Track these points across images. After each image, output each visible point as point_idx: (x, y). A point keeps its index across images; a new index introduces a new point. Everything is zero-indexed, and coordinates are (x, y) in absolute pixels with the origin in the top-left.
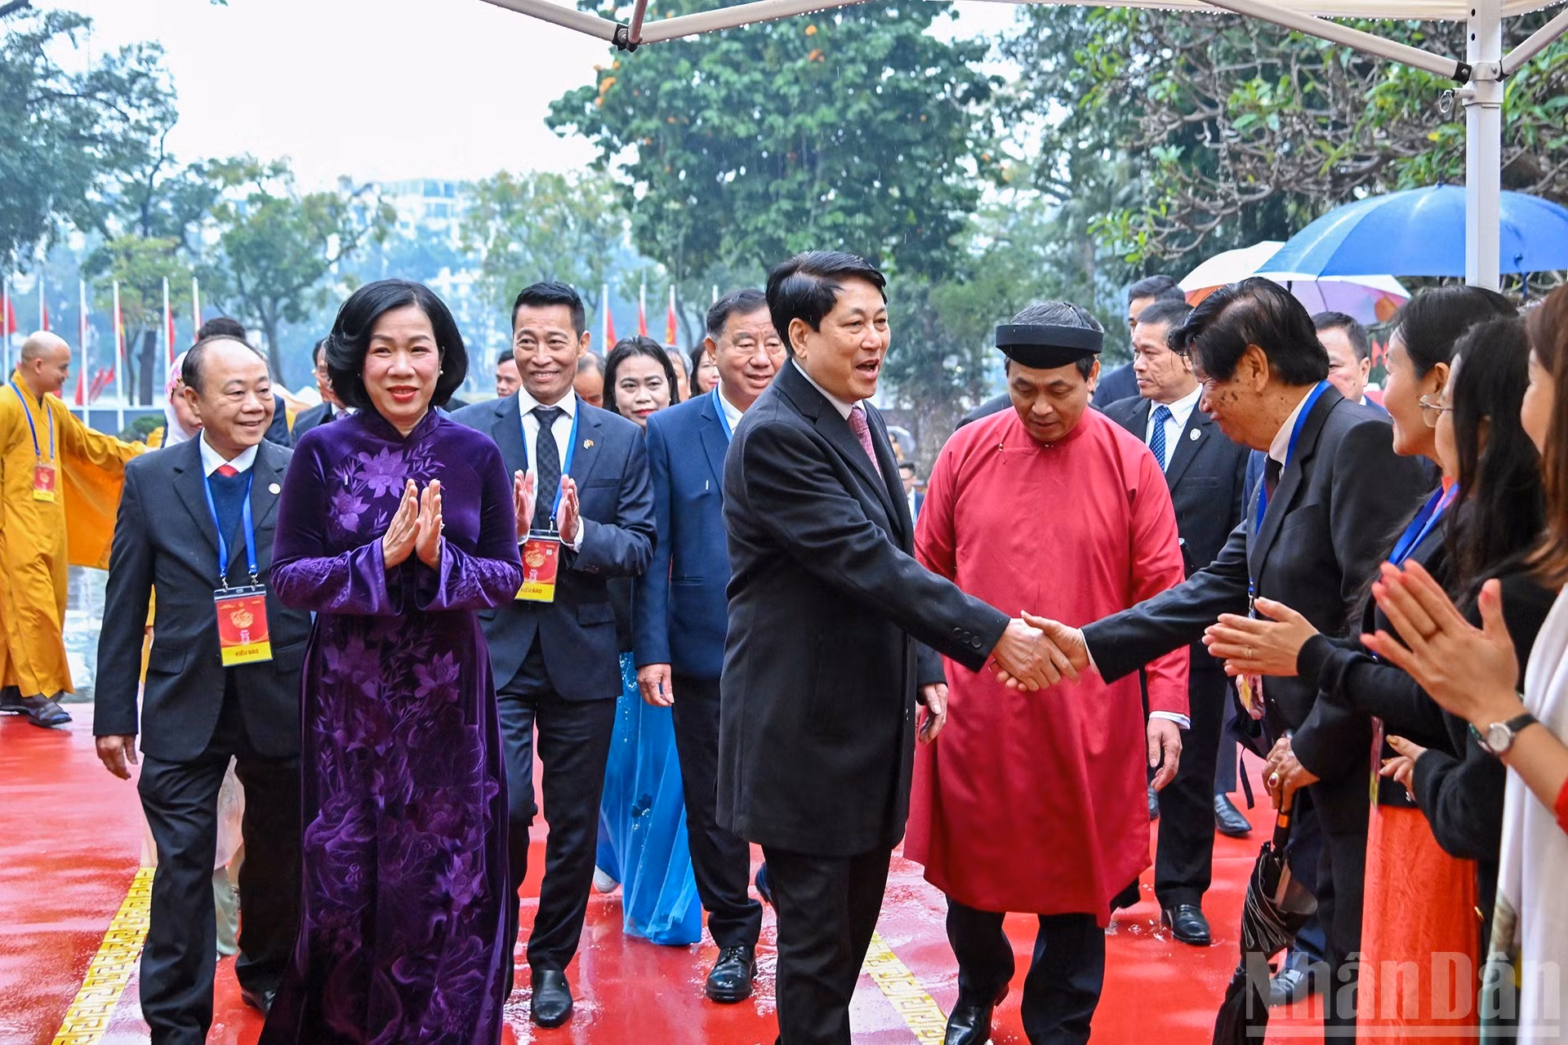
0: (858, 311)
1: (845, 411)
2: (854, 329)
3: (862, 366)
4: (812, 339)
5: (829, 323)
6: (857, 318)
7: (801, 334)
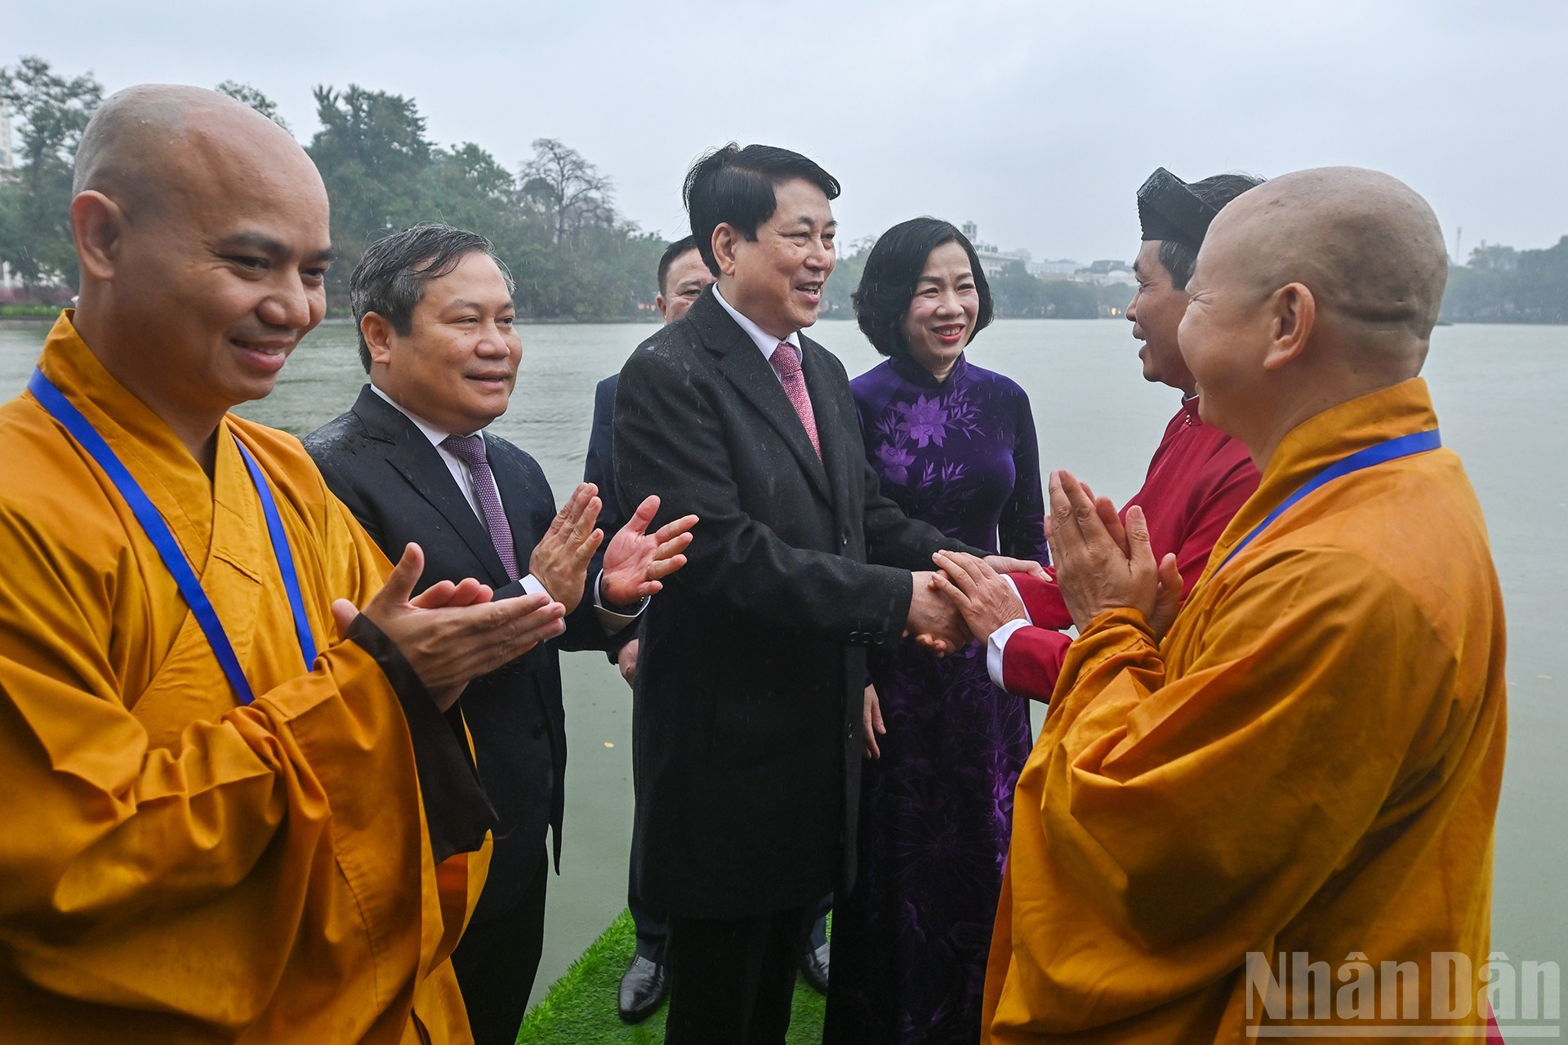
0: (807, 221)
1: (768, 345)
2: (801, 241)
3: (801, 287)
4: (742, 249)
5: (768, 233)
6: (805, 228)
7: (728, 245)
